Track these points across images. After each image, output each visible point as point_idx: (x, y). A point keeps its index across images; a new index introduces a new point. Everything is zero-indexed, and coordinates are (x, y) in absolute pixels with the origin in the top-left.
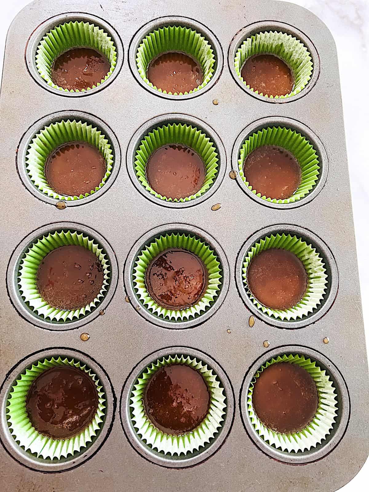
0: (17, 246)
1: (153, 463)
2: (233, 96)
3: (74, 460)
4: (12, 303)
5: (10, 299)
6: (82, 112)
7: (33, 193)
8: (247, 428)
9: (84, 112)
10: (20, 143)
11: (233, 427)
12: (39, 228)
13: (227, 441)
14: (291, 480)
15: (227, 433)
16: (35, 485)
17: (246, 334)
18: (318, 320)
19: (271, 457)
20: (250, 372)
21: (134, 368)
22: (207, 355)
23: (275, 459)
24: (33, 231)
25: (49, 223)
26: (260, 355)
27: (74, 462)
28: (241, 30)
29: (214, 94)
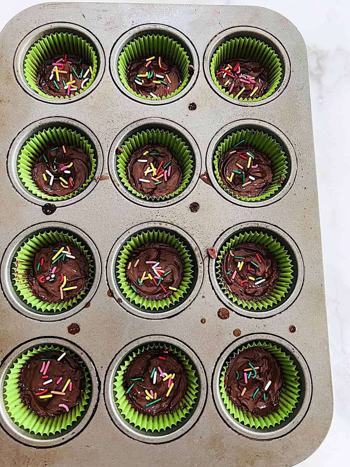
0: (9, 244)
1: (133, 439)
2: (208, 100)
3: (63, 437)
4: (5, 296)
5: (4, 293)
6: (67, 118)
7: (23, 195)
8: (218, 407)
9: (68, 118)
10: (10, 148)
11: (205, 408)
12: (29, 227)
13: (200, 420)
14: (257, 454)
15: (200, 412)
17: (218, 323)
18: (285, 310)
19: (240, 434)
20: (221, 357)
21: (117, 354)
22: (183, 342)
23: (243, 436)
24: (23, 230)
25: (38, 223)
26: (231, 343)
27: (63, 439)
28: (216, 36)
29: (190, 98)
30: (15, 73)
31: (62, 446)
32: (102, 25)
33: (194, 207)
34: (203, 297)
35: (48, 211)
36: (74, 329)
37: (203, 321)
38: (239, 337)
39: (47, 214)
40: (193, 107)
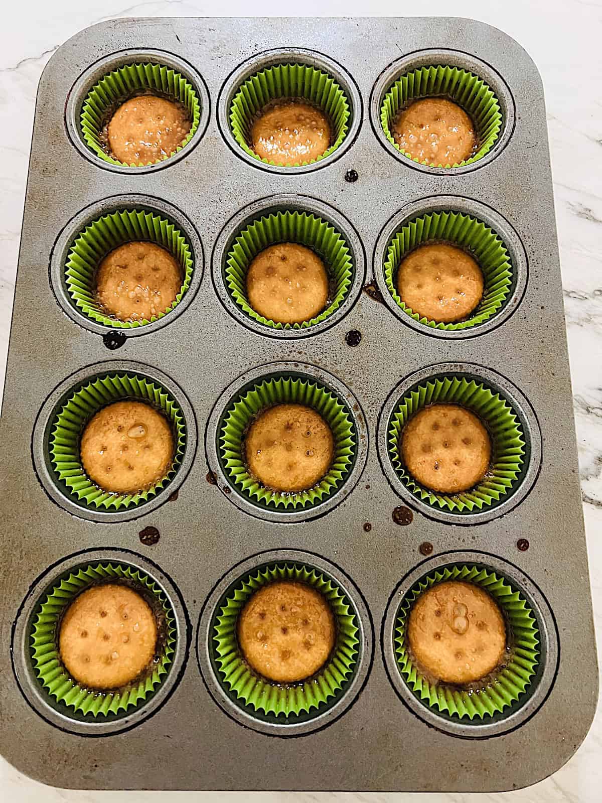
0: (49, 396)
1: (246, 727)
2: (376, 165)
3: (126, 719)
4: (39, 481)
5: (37, 475)
6: (146, 195)
7: (73, 317)
8: (392, 677)
9: (149, 196)
10: (55, 244)
11: (370, 677)
12: (81, 369)
13: (362, 697)
14: (462, 763)
15: (361, 685)
16: (68, 755)
17: (393, 532)
18: (509, 512)
19: (430, 726)
20: (398, 590)
21: (220, 581)
22: (332, 563)
23: (437, 729)
24: (72, 374)
25: (96, 361)
26: (415, 565)
27: (127, 722)
28: (391, 65)
29: (348, 163)
30: (66, 127)
31: (124, 735)
32: (206, 51)
33: (353, 338)
34: (368, 487)
35: (113, 343)
36: (150, 535)
37: (367, 527)
38: (430, 556)
39: (111, 348)
40: (352, 177)
